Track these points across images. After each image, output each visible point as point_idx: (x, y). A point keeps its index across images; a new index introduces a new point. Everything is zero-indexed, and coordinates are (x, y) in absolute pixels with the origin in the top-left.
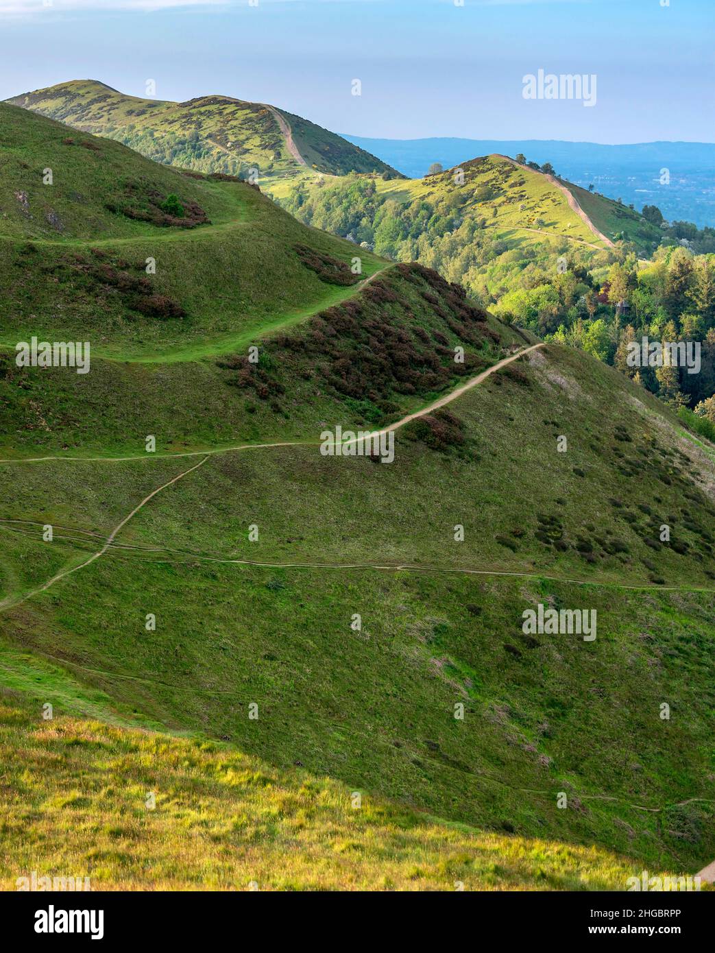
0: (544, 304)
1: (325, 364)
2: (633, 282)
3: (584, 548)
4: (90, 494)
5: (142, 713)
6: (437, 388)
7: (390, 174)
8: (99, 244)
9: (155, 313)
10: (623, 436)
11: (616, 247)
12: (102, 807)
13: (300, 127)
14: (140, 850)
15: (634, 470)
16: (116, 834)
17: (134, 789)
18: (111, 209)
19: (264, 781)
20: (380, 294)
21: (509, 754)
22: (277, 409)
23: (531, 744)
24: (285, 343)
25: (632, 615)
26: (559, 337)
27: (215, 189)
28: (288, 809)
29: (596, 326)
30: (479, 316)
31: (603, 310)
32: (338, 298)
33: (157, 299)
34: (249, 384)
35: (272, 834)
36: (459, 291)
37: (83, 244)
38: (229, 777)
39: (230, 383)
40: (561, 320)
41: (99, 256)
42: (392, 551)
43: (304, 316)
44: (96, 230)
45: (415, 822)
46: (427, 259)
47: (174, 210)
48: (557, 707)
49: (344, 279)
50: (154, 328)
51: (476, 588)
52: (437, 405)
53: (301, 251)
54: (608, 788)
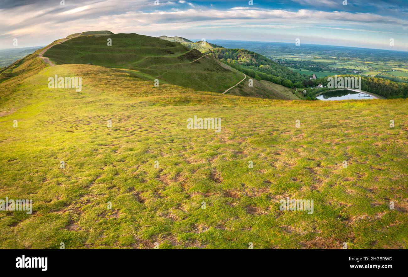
0: (206, 52)
1: (187, 57)
2: (214, 50)
3: (211, 70)
4: (166, 68)
5: (171, 84)
6: (197, 58)
7: (192, 42)
8: (166, 48)
9: (171, 53)
10: (214, 62)
11: (213, 48)
12: (169, 91)
13: (184, 39)
14: (172, 93)
15: (215, 64)
16: (170, 92)
17: (172, 89)
18: (167, 45)
19: (184, 88)
20: (192, 51)
21: (205, 86)
22: (183, 61)
23: (207, 85)
24: (183, 55)
25: (215, 75)
26: (208, 54)
27: (176, 44)
28: (186, 90)
29: (211, 54)
30: (201, 53)
31: (212, 52)
32: (188, 52)
33: (171, 52)
34: (180, 59)
35: (185, 92)
36: (199, 51)
37: (164, 48)
38: (180, 88)
39: (178, 59)
40: (208, 53)
41: (166, 49)
42: (194, 71)
43: (185, 53)
44: (166, 47)
45: (197, 91)
46: (196, 49)
47: (173, 45)
48: (209, 82)
49: (188, 50)
50: (171, 54)
51: (202, 74)
52: (197, 60)
53: (184, 48)
54: (214, 88)
